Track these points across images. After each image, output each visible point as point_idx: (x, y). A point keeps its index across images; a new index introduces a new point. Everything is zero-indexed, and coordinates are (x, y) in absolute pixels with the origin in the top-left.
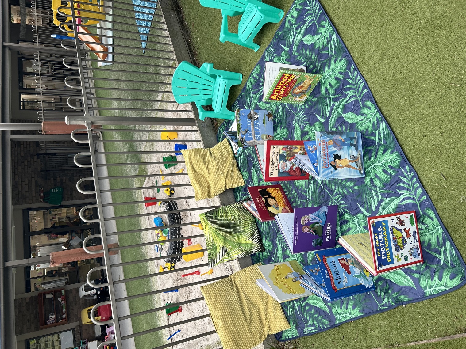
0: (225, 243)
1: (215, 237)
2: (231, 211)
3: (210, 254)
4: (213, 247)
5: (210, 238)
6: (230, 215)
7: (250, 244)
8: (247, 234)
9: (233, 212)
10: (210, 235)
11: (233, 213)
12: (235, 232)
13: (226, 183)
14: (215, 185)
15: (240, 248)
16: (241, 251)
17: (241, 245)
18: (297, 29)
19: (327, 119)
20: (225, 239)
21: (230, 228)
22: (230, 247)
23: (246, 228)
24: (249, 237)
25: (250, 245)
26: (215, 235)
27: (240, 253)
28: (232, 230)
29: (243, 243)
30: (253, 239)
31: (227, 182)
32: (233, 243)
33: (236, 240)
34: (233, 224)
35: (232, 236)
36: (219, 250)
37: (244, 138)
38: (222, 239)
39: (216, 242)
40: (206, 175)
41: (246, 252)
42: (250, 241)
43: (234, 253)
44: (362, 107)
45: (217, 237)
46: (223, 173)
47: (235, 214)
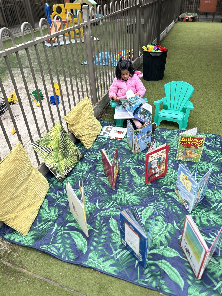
1: (55, 140)
3: (43, 141)
4: (48, 141)
5: (52, 136)
6: (71, 146)
8: (66, 164)
10: (55, 135)
11: (73, 148)
12: (64, 154)
16: (54, 165)
17: (58, 163)
20: (57, 148)
21: (64, 149)
22: (54, 155)
23: (69, 161)
25: (61, 170)
29: (61, 164)
30: (66, 170)
32: (57, 156)
33: (60, 157)
34: (67, 150)
35: (61, 153)
36: (48, 146)
37: (139, 133)
39: (52, 142)
41: (55, 169)
42: (64, 168)
43: (51, 160)
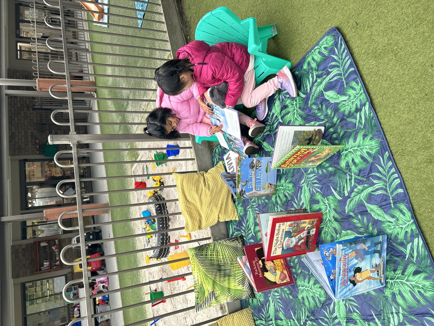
0: (214, 287)
1: (203, 279)
2: (223, 250)
3: (198, 298)
4: (201, 291)
5: (198, 280)
6: (221, 254)
7: (240, 290)
8: (237, 279)
9: (224, 251)
10: (199, 276)
11: (224, 253)
12: (225, 276)
13: (219, 218)
14: (207, 218)
15: (229, 293)
16: (230, 297)
17: (231, 290)
18: (318, 76)
19: (345, 199)
20: (214, 282)
21: (220, 270)
22: (219, 292)
23: (237, 272)
24: (239, 283)
25: (240, 292)
26: (204, 277)
27: (229, 299)
28: (222, 272)
29: (233, 288)
30: (243, 284)
31: (220, 216)
32: (223, 288)
33: (226, 284)
34: (224, 266)
35: (222, 279)
36: (207, 294)
37: (244, 190)
38: (211, 282)
39: (204, 285)
40: (198, 205)
41: (235, 298)
42: (240, 287)
43: (223, 298)
44: (393, 207)
45: (206, 280)
46: (216, 206)
47: (226, 254)
